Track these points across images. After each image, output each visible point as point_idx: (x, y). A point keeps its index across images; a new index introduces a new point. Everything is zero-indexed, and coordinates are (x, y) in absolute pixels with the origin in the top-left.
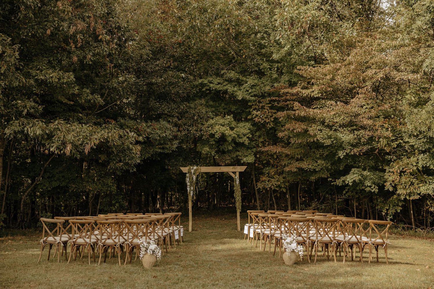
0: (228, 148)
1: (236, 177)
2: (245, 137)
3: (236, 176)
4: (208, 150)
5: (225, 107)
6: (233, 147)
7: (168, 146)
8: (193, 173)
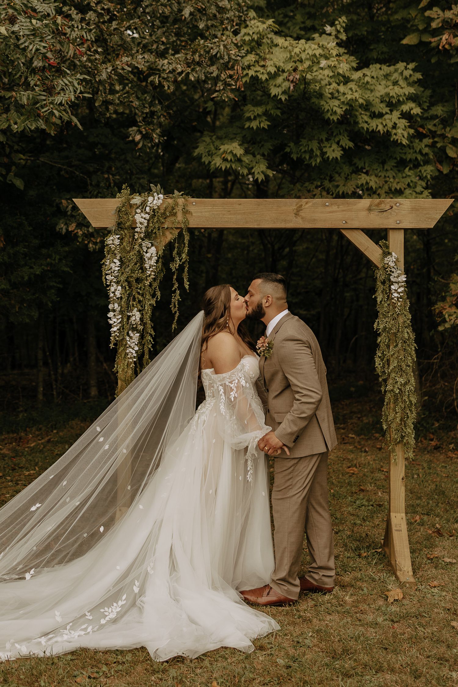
0: (323, 154)
1: (390, 261)
2: (396, 114)
3: (387, 254)
4: (239, 151)
5: (309, 23)
6: (344, 149)
7: (24, 97)
8: (140, 228)
